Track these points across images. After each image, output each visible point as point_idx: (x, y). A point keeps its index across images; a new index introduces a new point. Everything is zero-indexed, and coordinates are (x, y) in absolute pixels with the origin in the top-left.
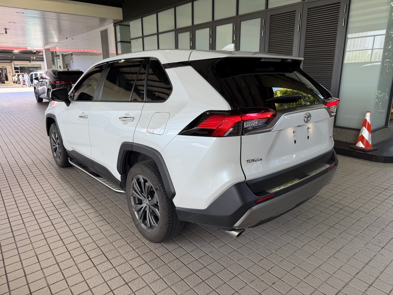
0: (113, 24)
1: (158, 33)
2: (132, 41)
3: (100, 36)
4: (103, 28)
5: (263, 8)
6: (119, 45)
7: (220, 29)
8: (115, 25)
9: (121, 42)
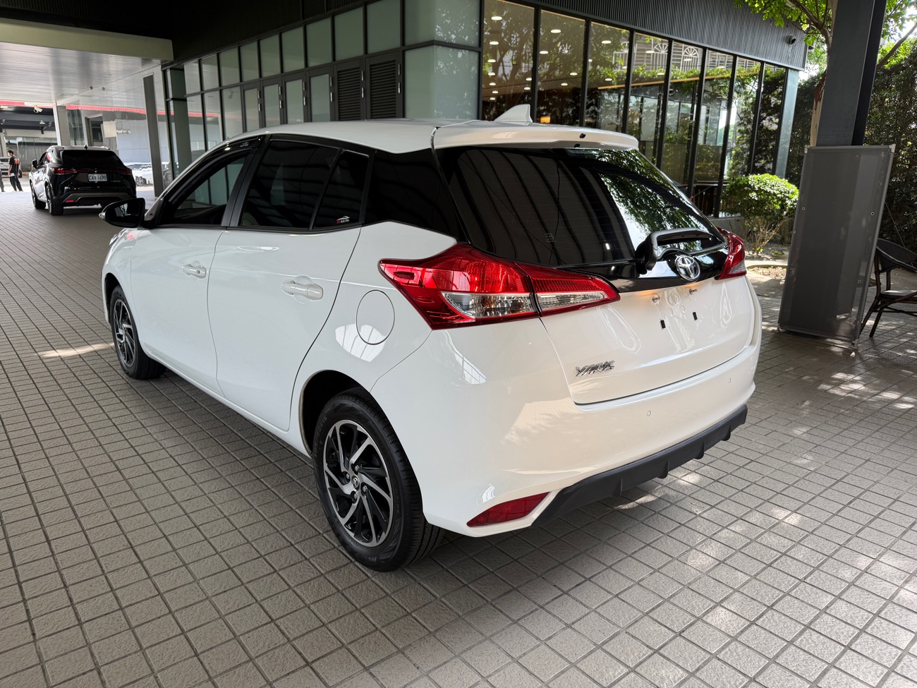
0: (160, 67)
1: (221, 88)
2: (188, 99)
3: (143, 88)
4: (147, 74)
5: (329, 59)
6: (171, 103)
7: (290, 85)
8: (163, 69)
9: (172, 99)
